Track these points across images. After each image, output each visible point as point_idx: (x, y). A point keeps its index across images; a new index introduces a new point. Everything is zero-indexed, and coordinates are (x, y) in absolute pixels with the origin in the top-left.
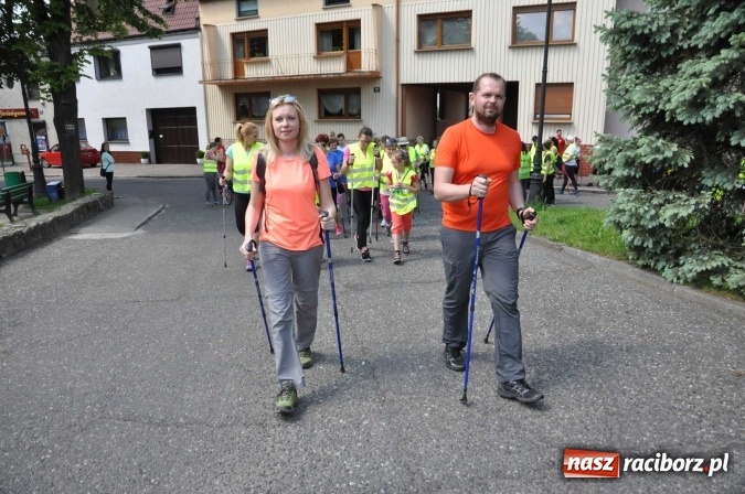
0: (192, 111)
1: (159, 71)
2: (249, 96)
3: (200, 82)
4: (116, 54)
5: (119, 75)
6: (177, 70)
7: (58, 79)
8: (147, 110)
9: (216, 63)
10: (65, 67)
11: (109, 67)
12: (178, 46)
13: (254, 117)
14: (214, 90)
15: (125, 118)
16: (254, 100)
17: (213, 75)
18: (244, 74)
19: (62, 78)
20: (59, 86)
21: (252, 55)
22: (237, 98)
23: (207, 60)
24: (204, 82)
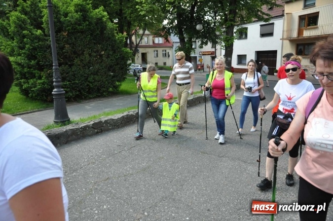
0: (275, 52)
1: (263, 35)
2: (304, 45)
3: (281, 39)
4: (246, 29)
5: (246, 37)
6: (271, 34)
7: (228, 42)
8: (256, 52)
9: (290, 30)
10: (231, 37)
11: (243, 34)
12: (273, 24)
13: (305, 54)
14: (287, 43)
15: (246, 55)
16: (306, 46)
17: (287, 36)
18: (303, 34)
19: (229, 41)
20: (228, 44)
21: (309, 25)
22: (298, 46)
23: (285, 29)
24: (283, 39)
